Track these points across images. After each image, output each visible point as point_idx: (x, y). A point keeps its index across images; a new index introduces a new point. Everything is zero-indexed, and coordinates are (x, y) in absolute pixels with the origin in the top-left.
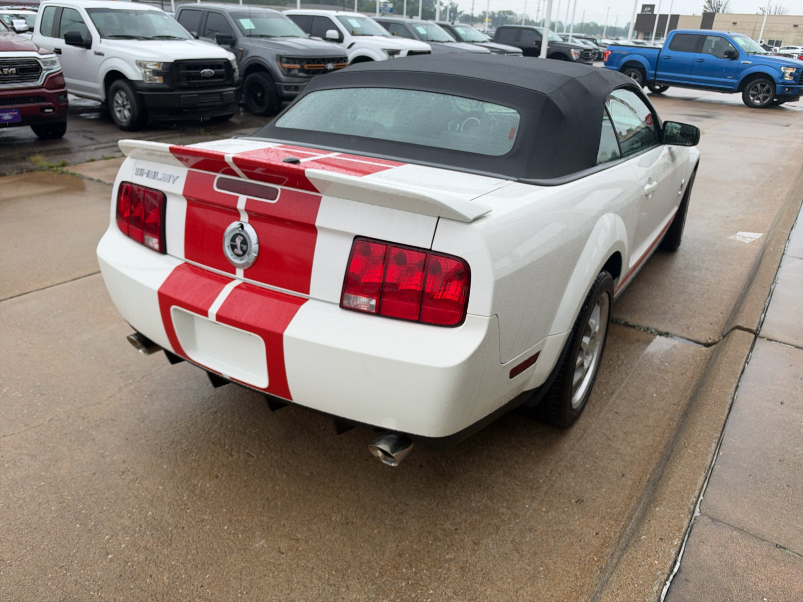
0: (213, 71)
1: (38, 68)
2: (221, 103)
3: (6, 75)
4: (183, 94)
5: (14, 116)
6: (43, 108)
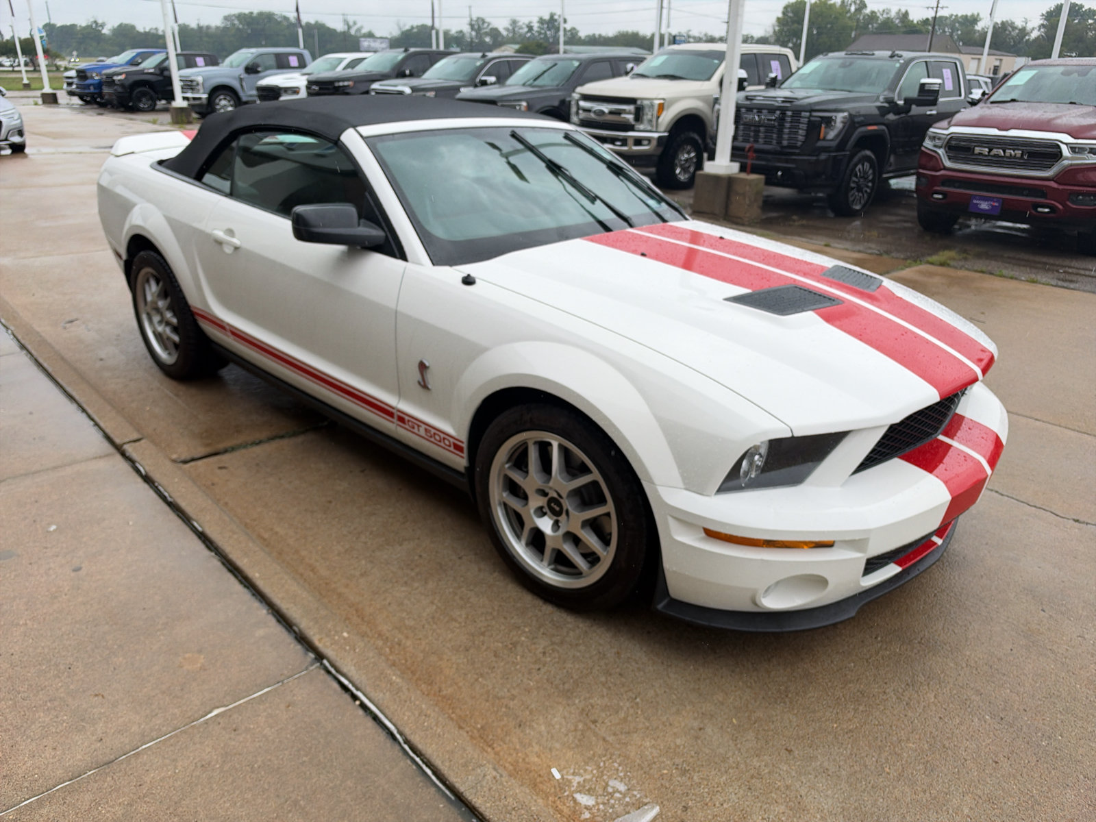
1: (1057, 155)
3: (1007, 157)
5: (993, 206)
6: (1036, 205)
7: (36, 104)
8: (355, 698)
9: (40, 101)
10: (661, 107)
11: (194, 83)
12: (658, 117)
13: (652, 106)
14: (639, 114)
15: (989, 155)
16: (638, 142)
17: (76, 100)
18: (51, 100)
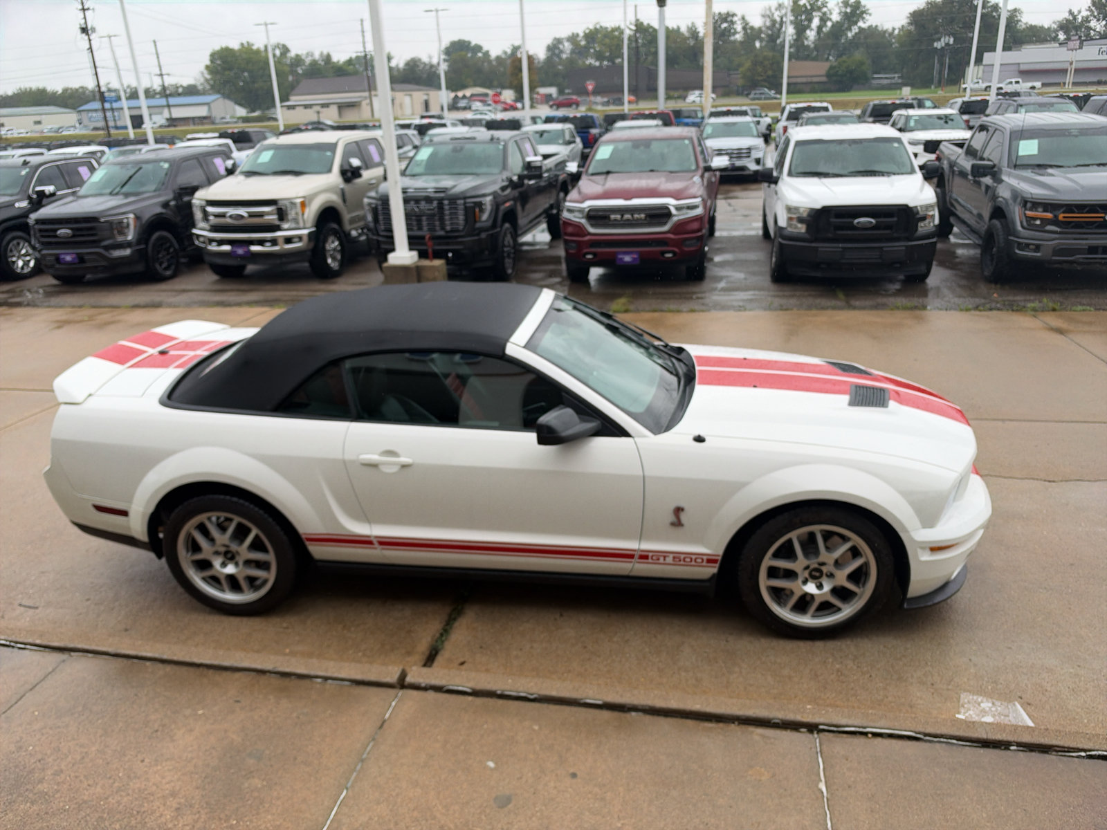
0: (873, 220)
1: (668, 214)
2: (879, 261)
3: (635, 220)
4: (822, 247)
6: (663, 253)
8: (865, 734)
10: (303, 205)
12: (303, 214)
13: (293, 204)
14: (282, 214)
15: (621, 220)
16: (288, 240)
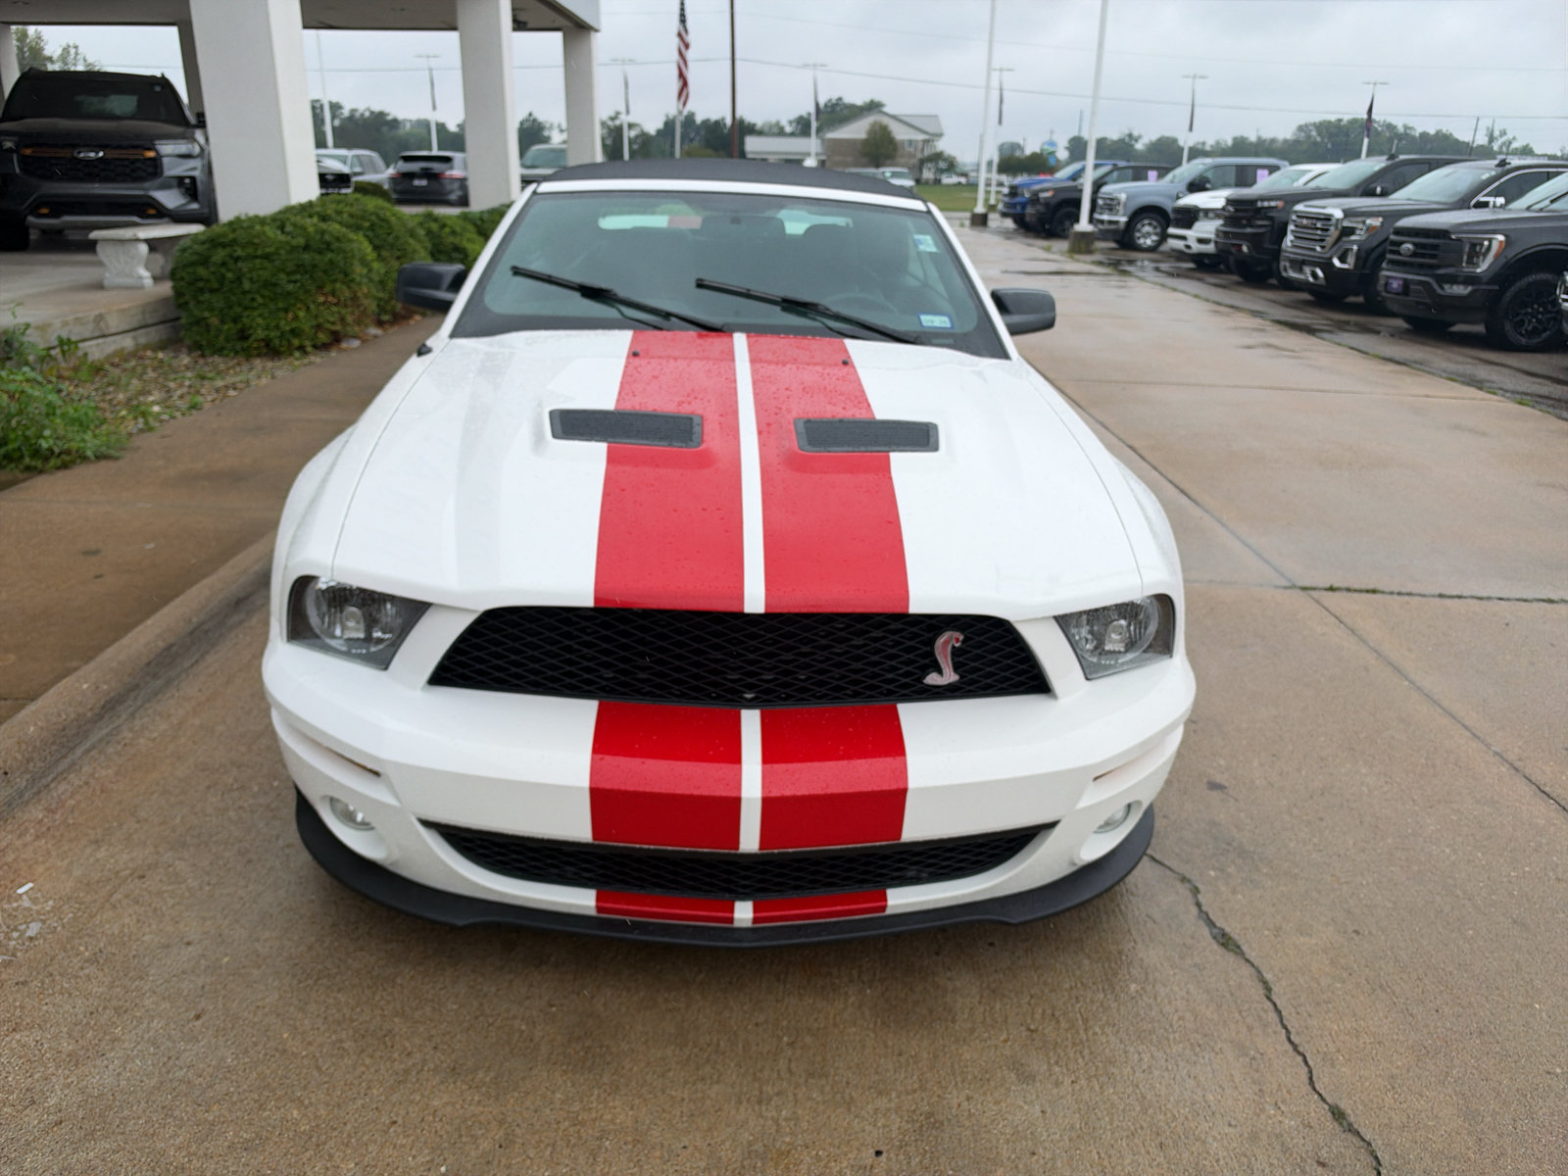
7: (962, 225)
9: (967, 223)
11: (1115, 202)
17: (1009, 224)
18: (980, 221)
